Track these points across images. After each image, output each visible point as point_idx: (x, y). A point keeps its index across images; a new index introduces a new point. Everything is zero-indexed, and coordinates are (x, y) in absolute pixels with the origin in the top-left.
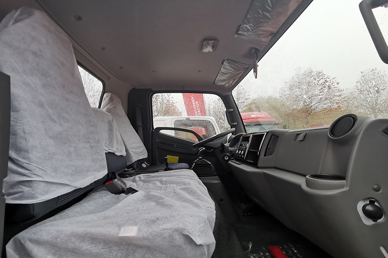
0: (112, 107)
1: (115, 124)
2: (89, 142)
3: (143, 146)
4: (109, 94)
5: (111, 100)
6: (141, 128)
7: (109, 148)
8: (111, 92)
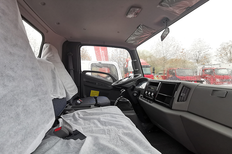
0: (51, 55)
1: (56, 72)
2: (37, 96)
3: (75, 85)
4: (48, 45)
5: (50, 50)
6: (72, 71)
7: (54, 95)
8: (49, 43)
